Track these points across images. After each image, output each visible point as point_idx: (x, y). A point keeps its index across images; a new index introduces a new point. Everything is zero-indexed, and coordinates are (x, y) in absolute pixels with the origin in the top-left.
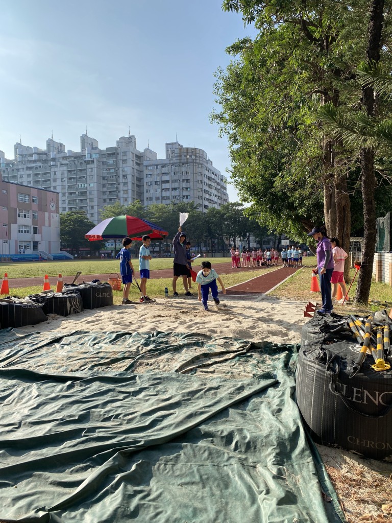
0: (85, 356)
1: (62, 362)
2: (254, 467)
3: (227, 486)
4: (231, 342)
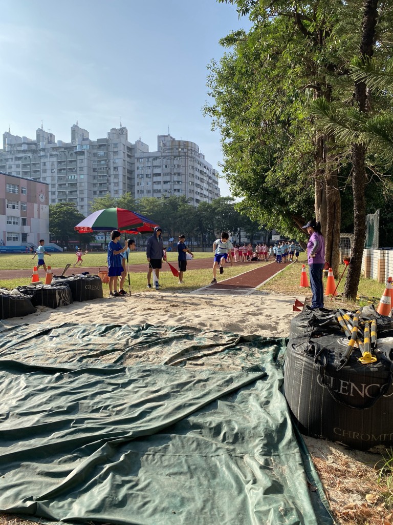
0: (74, 348)
1: (50, 354)
2: (242, 458)
3: (214, 476)
4: (220, 335)
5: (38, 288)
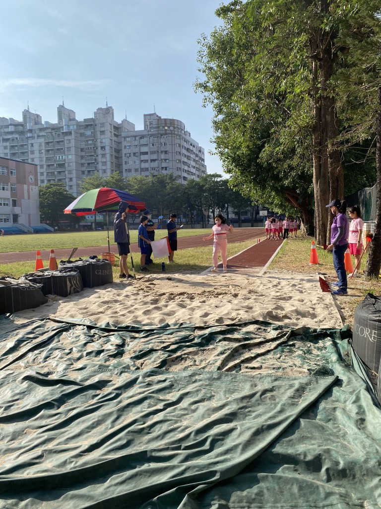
2: (362, 506)
5: (47, 275)
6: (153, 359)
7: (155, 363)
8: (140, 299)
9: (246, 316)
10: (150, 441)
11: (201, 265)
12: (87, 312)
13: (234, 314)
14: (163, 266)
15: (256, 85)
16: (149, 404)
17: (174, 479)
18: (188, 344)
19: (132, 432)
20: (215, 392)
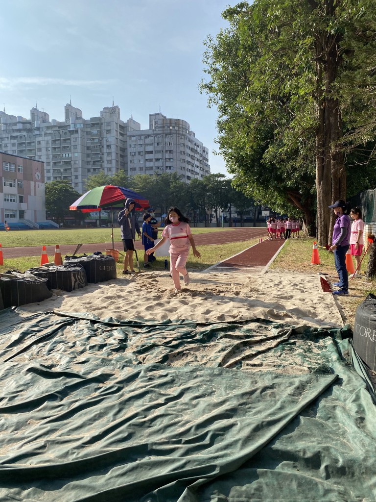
5: (51, 270)
6: (154, 354)
7: (157, 358)
8: (143, 295)
9: (247, 314)
10: (151, 434)
11: (203, 263)
12: (91, 307)
13: (235, 312)
14: (165, 263)
15: (261, 87)
16: (150, 398)
17: (174, 472)
18: (189, 340)
19: (133, 425)
20: (215, 388)
